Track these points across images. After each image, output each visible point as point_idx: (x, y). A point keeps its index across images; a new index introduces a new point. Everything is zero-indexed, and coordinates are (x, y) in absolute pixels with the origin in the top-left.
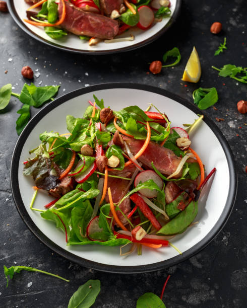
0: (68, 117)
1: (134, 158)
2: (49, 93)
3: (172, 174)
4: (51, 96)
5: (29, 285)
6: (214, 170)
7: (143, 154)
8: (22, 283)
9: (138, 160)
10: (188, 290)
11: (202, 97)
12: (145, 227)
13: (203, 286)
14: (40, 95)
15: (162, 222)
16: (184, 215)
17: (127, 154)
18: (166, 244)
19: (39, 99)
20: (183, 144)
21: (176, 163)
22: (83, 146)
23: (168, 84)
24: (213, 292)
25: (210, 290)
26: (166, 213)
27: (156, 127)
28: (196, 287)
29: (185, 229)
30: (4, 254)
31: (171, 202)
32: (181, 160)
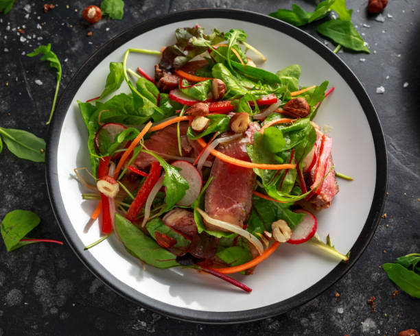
0: (297, 66)
2: (349, 39)
3: (208, 214)
5: (39, 82)
6: (248, 291)
7: (226, 164)
8: (40, 73)
10: (54, 276)
13: (63, 297)
16: (151, 247)
17: (219, 137)
18: (106, 229)
19: (332, 28)
20: (277, 230)
21: (228, 217)
24: (54, 311)
25: (56, 306)
26: (148, 221)
28: (59, 287)
29: (135, 255)
30: (77, 46)
31: (164, 223)
32: (241, 226)
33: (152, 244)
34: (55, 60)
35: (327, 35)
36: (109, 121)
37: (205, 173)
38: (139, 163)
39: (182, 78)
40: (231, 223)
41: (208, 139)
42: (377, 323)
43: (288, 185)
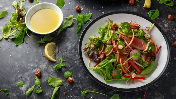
0: (98, 28)
1: (128, 45)
2: (88, 17)
3: (144, 50)
4: (89, 18)
5: (91, 98)
6: (161, 47)
7: (132, 43)
8: (88, 97)
9: (130, 46)
10: (154, 96)
11: (153, 14)
12: (135, 72)
13: (159, 94)
14: (85, 18)
15: (142, 70)
16: (150, 66)
17: (125, 43)
18: (144, 78)
19: (84, 20)
20: (147, 37)
21: (145, 45)
22: (108, 41)
23: (137, 9)
24: (164, 96)
25: (162, 96)
26: (143, 66)
27: (136, 30)
28: (157, 95)
29: (151, 72)
30: (80, 86)
31: (145, 62)
32: (147, 44)
33: (149, 66)
34: (86, 92)
35: (86, 22)
36: (111, 75)
37: (133, 48)
38: (127, 66)
39: (102, 53)
40: (146, 45)
41: (126, 45)
42: (166, 23)
43: (137, 31)
